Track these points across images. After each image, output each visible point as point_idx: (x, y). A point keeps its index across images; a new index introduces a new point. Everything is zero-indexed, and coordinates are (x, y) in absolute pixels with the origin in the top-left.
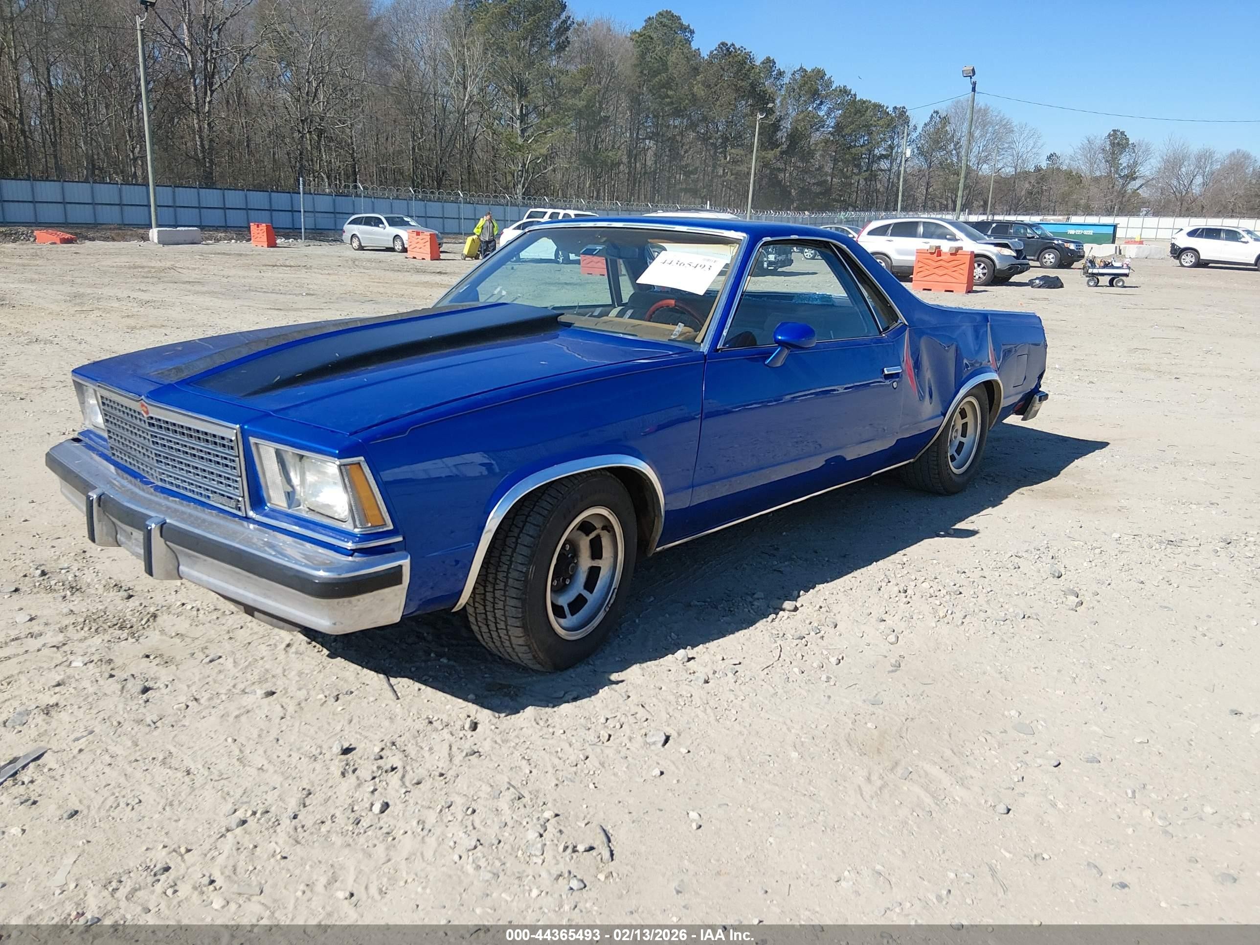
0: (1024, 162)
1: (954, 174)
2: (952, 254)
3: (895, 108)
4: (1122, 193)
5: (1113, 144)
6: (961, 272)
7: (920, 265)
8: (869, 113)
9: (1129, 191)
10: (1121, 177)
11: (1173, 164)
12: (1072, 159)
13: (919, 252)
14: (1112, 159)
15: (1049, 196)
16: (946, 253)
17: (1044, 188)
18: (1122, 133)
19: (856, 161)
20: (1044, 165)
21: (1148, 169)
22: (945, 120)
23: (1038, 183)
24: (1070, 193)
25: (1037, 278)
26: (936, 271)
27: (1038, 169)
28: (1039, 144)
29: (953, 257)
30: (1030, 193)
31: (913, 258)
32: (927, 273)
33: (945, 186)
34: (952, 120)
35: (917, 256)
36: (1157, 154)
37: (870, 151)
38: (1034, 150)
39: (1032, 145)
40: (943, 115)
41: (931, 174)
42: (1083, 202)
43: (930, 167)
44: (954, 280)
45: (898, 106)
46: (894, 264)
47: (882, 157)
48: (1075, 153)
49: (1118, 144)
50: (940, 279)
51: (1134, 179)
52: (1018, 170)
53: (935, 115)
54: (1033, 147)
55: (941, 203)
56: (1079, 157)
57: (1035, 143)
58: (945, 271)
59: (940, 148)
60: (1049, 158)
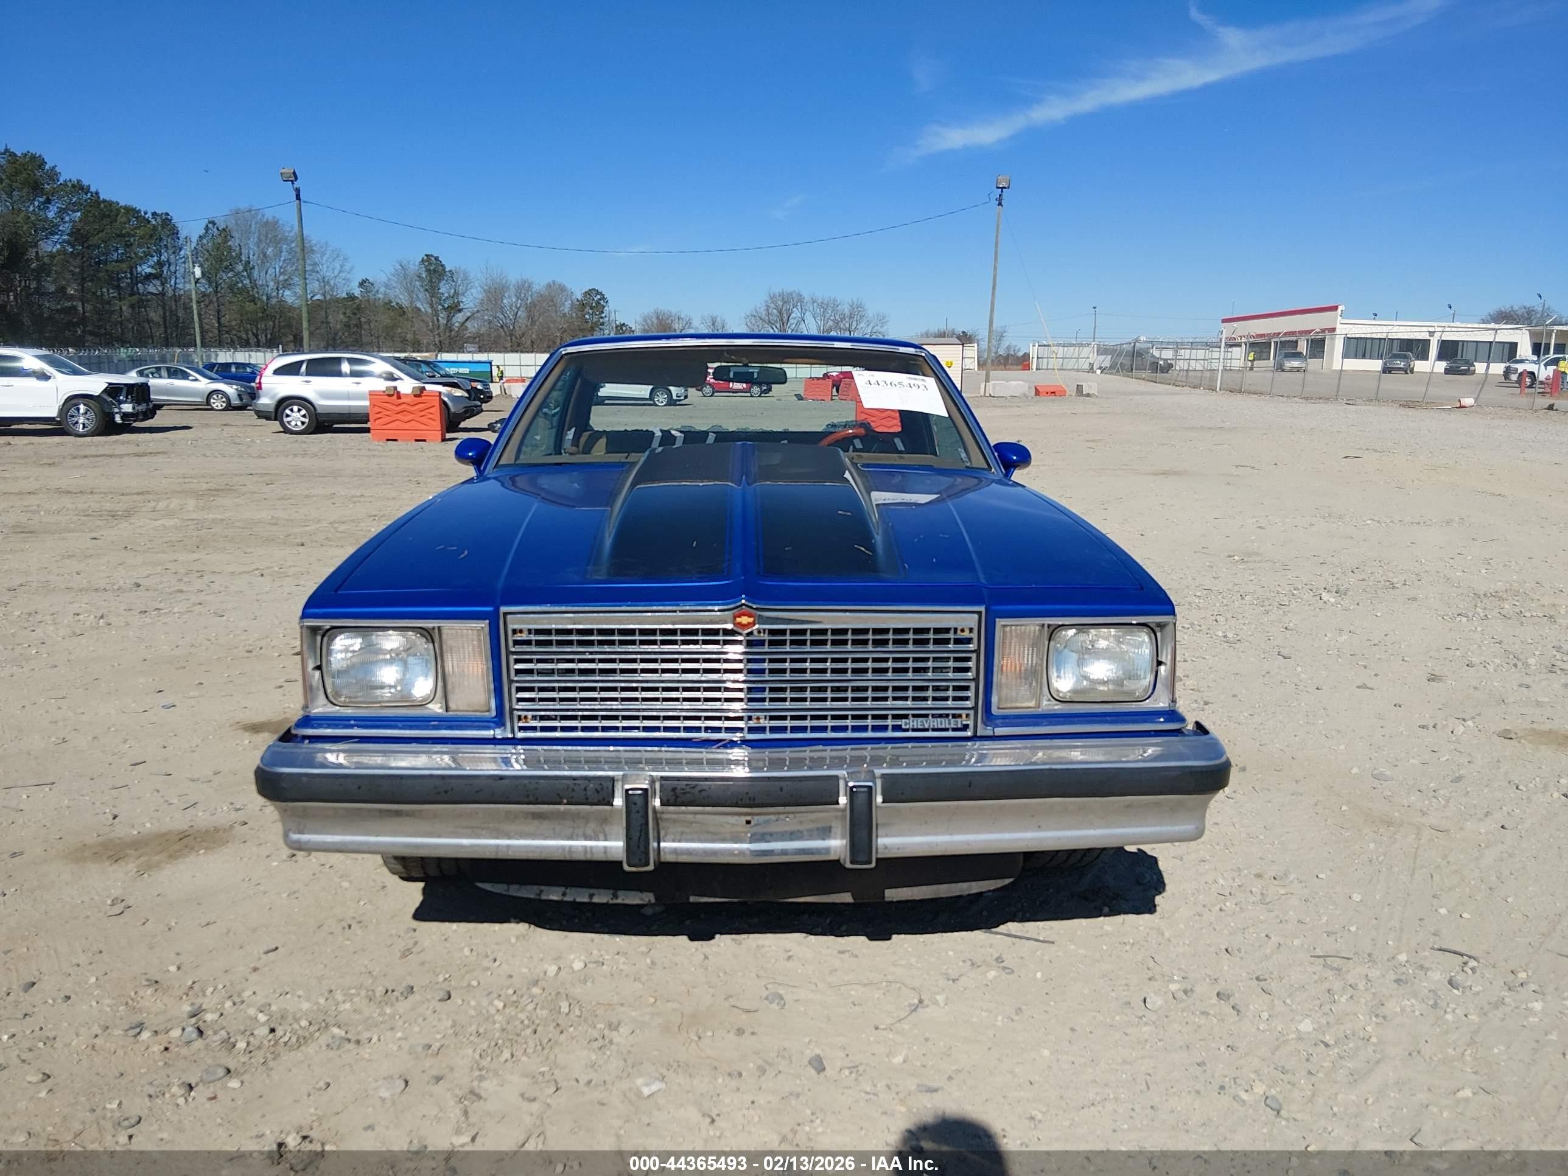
0: (332, 289)
1: (250, 301)
2: (415, 396)
3: (154, 214)
4: (449, 327)
5: (428, 270)
6: (431, 416)
7: (377, 409)
8: (121, 219)
9: (457, 324)
10: (444, 308)
11: (495, 294)
12: (387, 286)
13: (373, 395)
14: (432, 289)
15: (371, 330)
16: (406, 395)
17: (363, 320)
18: (437, 258)
19: (114, 281)
20: (357, 292)
21: (471, 300)
22: (226, 233)
23: (355, 314)
24: (394, 327)
25: (497, 422)
26: (399, 416)
27: (351, 298)
28: (347, 267)
29: (419, 400)
30: (347, 326)
31: (367, 403)
32: (387, 419)
33: (241, 315)
34: (234, 234)
35: (370, 400)
36: (476, 284)
37: (131, 269)
38: (343, 275)
39: (338, 267)
40: (222, 226)
41: (221, 300)
42: (409, 336)
43: (216, 292)
44: (424, 427)
45: (159, 212)
46: (319, 411)
47: (149, 277)
48: (389, 279)
49: (435, 270)
50: (407, 426)
51: (460, 311)
52: (328, 297)
53: (210, 226)
54: (340, 272)
55: (240, 338)
56: (395, 285)
57: (342, 266)
58: (410, 417)
59: (226, 268)
60: (362, 284)
